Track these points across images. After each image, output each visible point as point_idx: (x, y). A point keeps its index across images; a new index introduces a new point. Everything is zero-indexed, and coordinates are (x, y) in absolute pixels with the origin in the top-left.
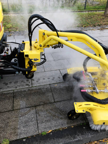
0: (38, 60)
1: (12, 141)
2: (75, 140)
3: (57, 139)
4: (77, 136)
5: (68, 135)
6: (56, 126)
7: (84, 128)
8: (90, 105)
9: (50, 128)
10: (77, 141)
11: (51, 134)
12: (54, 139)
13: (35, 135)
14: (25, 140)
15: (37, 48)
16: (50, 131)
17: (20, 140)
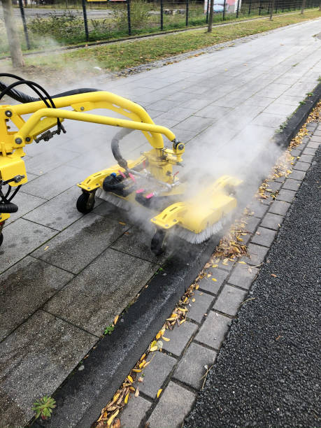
0: (23, 177)
1: (56, 392)
2: (167, 299)
3: (140, 319)
4: (164, 292)
5: (151, 302)
6: (118, 306)
7: (165, 274)
8: (176, 208)
9: (113, 315)
10: (170, 300)
11: (122, 320)
12: (133, 323)
13: (94, 346)
14: (83, 366)
15: (4, 154)
16: (116, 319)
17: (73, 376)
